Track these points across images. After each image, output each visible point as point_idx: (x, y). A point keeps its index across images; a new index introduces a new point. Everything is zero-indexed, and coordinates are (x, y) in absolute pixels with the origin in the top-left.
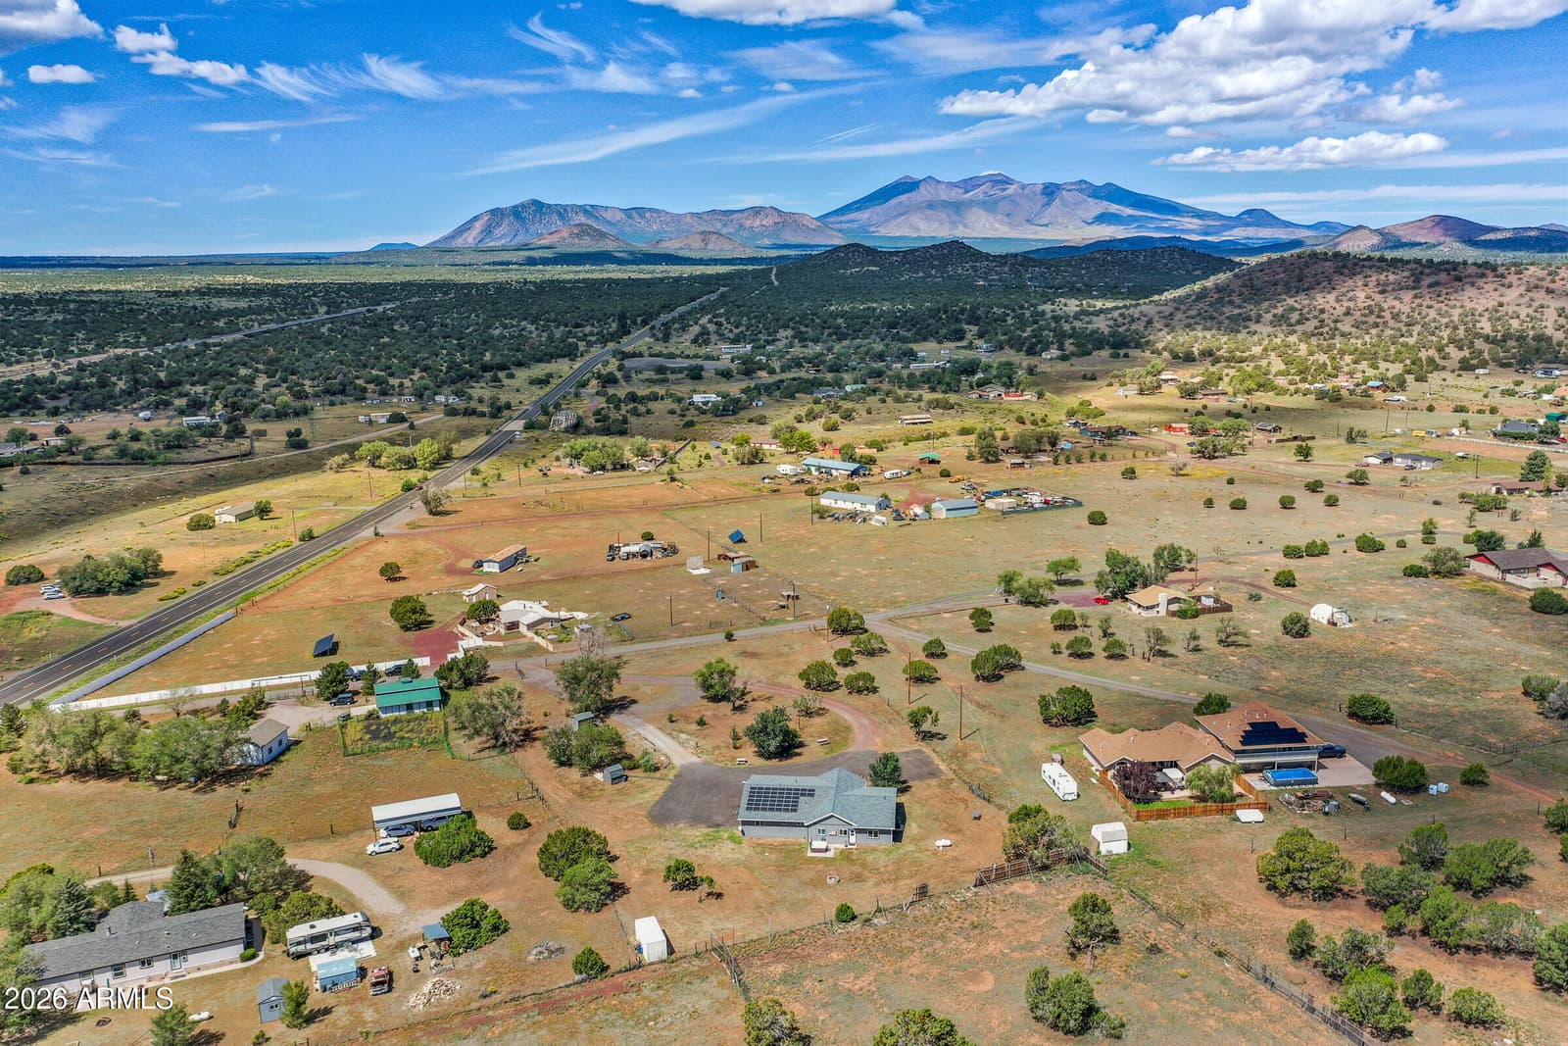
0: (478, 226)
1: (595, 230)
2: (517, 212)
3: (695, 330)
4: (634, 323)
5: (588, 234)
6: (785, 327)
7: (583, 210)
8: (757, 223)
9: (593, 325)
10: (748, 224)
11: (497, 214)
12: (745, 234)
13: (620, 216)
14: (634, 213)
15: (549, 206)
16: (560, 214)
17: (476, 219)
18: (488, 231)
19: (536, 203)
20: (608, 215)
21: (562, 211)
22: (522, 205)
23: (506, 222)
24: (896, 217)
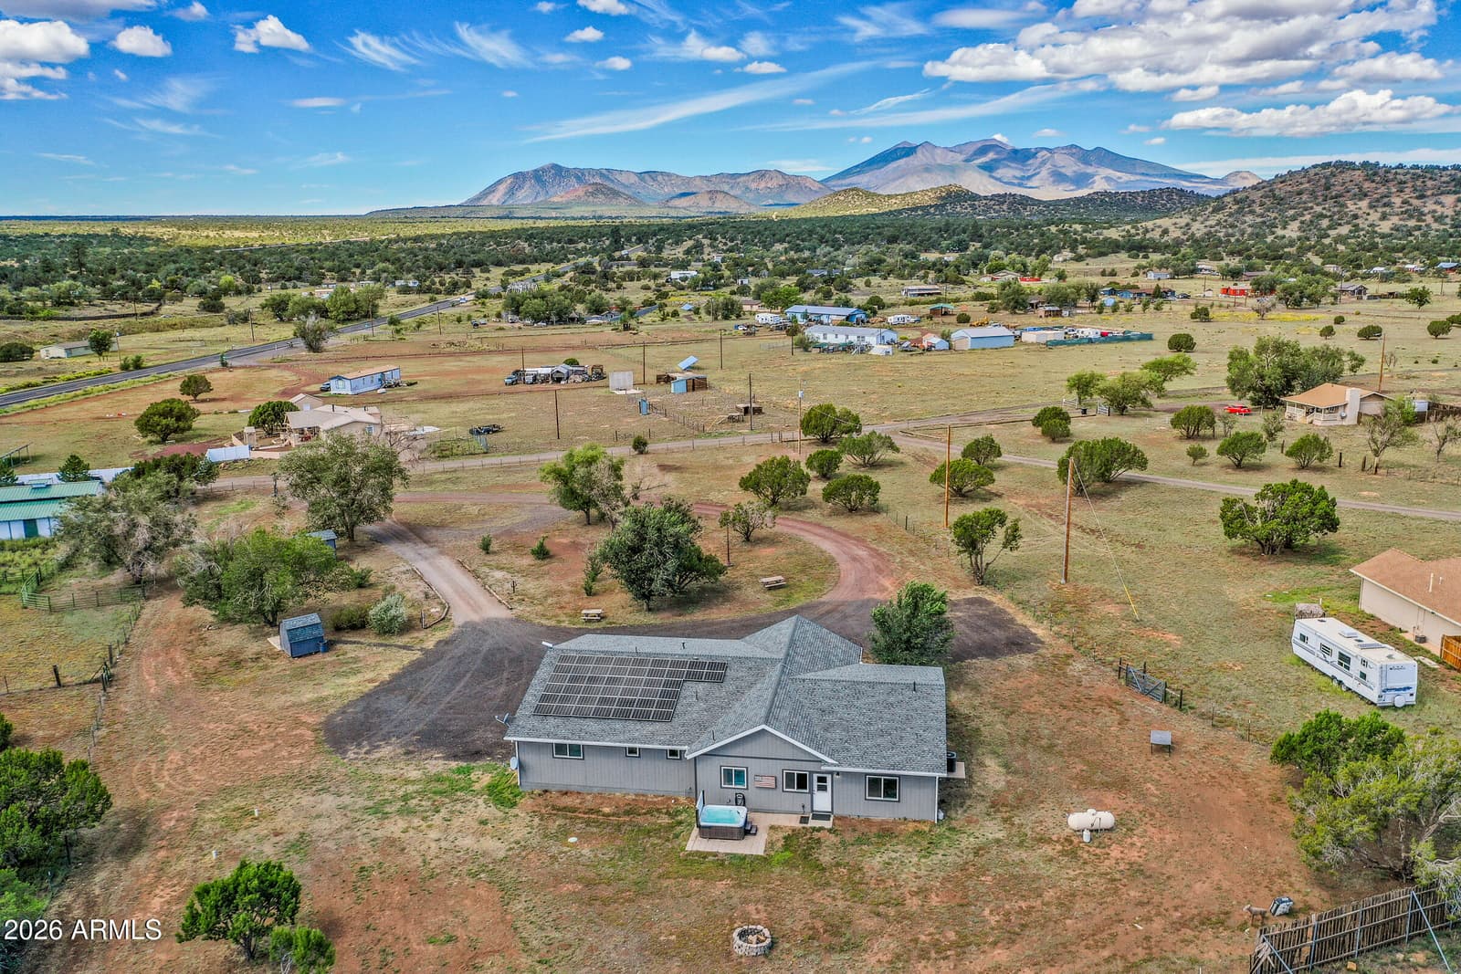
0: (502, 188)
1: (609, 189)
2: (538, 176)
3: (690, 243)
4: (629, 240)
5: (603, 193)
6: (781, 241)
7: (600, 173)
8: (763, 185)
9: (586, 242)
10: (753, 186)
11: (519, 178)
12: (751, 195)
13: (634, 179)
14: (647, 177)
15: (568, 170)
16: (578, 178)
17: (500, 182)
18: (511, 192)
19: (555, 166)
20: (622, 178)
21: (579, 175)
22: (543, 170)
23: (528, 185)
24: (894, 180)
